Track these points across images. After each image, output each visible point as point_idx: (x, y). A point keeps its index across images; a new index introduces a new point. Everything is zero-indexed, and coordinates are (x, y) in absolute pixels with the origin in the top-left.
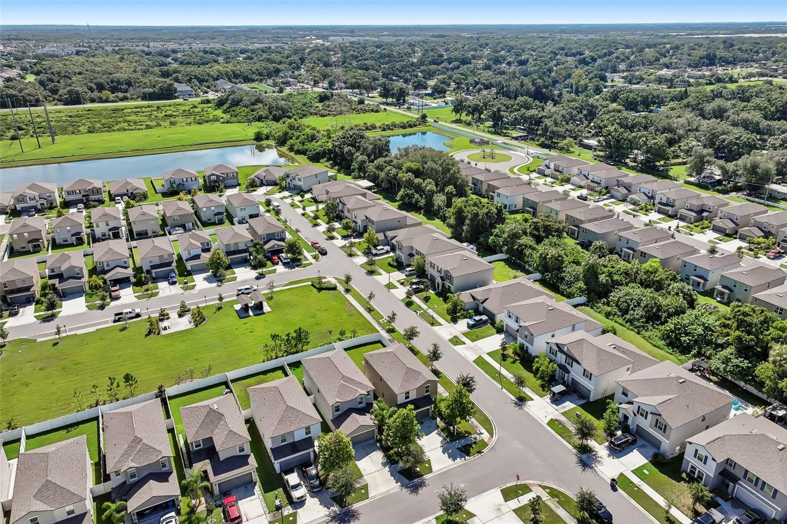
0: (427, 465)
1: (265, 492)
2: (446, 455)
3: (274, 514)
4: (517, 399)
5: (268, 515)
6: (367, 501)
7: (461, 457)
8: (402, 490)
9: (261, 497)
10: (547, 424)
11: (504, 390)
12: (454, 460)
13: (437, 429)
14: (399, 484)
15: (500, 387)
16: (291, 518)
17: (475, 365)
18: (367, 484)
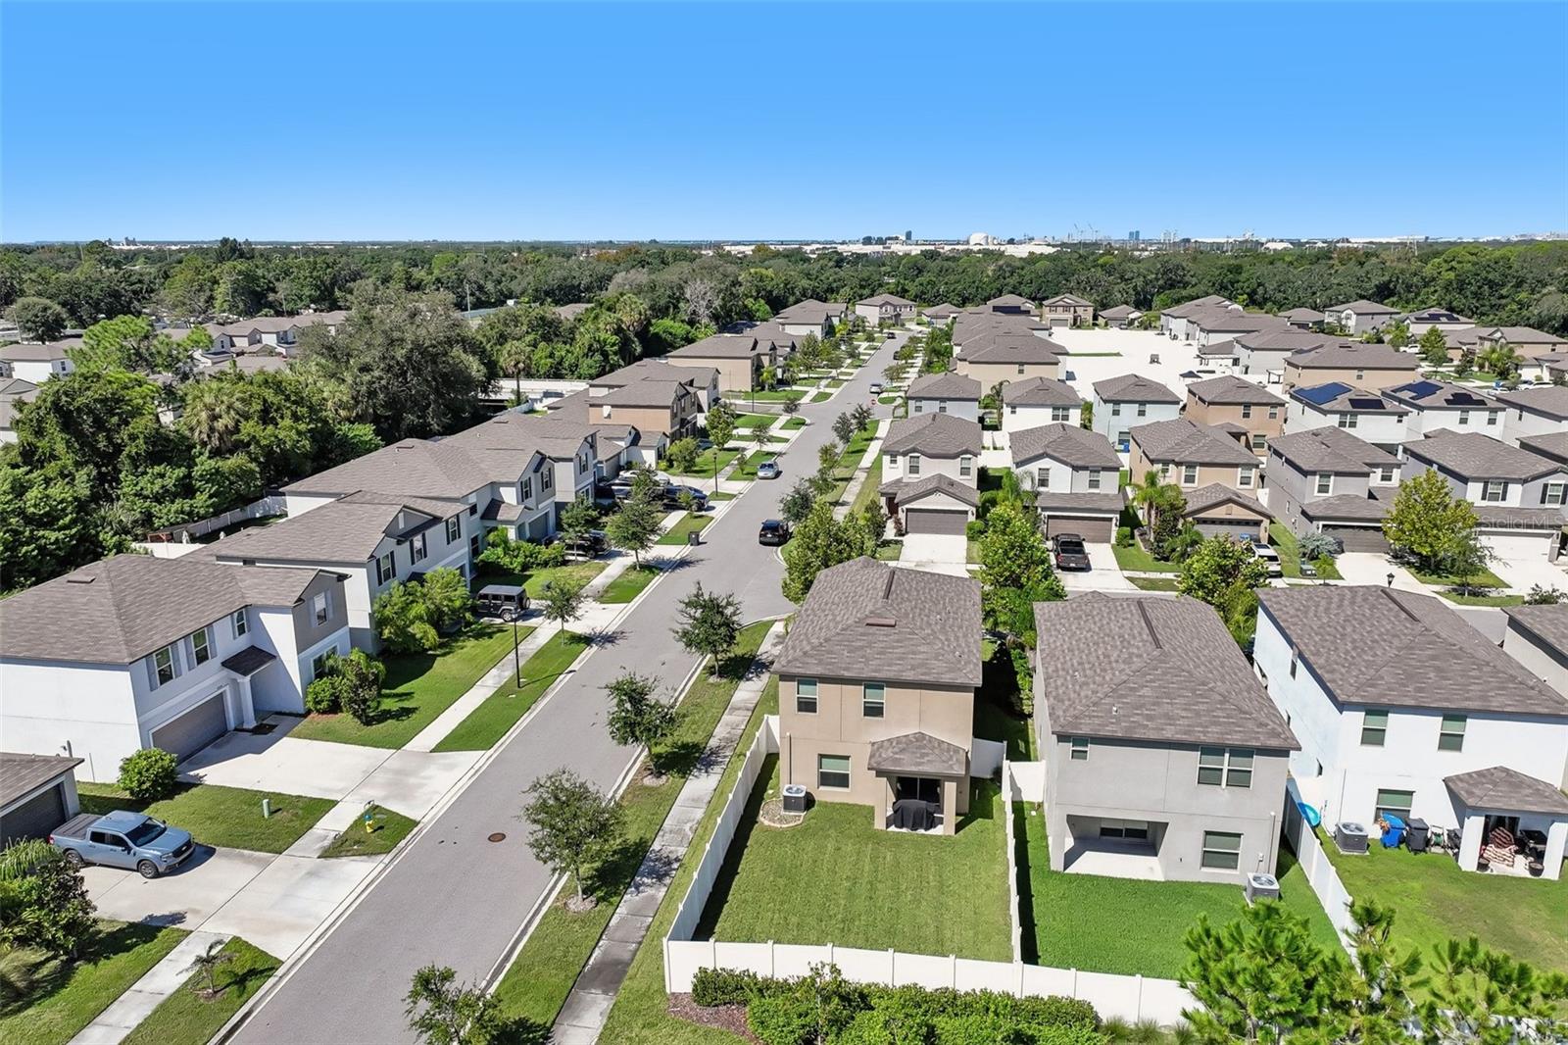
17: (506, 740)
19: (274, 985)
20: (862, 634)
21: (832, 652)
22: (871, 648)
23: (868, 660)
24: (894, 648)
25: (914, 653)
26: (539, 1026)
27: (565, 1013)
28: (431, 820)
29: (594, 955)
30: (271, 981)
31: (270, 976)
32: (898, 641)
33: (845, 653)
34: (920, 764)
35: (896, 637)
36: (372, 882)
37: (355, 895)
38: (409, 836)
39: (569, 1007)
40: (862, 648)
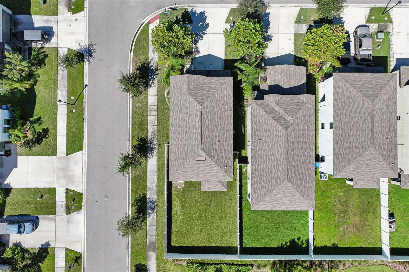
0: (231, 18)
1: (386, 58)
2: (207, 21)
3: (386, 30)
4: (83, 61)
5: (391, 30)
6: (304, 6)
7: (194, 13)
8: (269, 3)
9: (391, 53)
10: (83, 10)
11: (86, 82)
12: (204, 12)
13: (195, 58)
14: (267, 11)
15: (86, 91)
16: (373, 18)
17: (85, 142)
18: (295, 23)
19: (84, 259)
20: (196, 164)
21: (186, 172)
22: (199, 169)
23: (198, 174)
24: (205, 169)
25: (212, 170)
26: (144, 265)
27: (148, 260)
28: (85, 191)
29: (147, 241)
30: (82, 259)
31: (81, 258)
32: (207, 166)
33: (191, 172)
34: (215, 188)
35: (206, 164)
36: (84, 221)
37: (83, 227)
38: (83, 200)
39: (148, 258)
40: (196, 170)
